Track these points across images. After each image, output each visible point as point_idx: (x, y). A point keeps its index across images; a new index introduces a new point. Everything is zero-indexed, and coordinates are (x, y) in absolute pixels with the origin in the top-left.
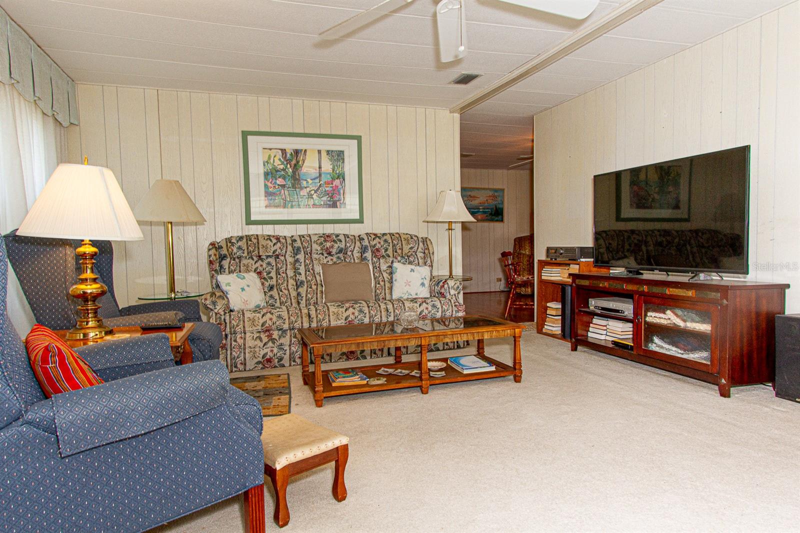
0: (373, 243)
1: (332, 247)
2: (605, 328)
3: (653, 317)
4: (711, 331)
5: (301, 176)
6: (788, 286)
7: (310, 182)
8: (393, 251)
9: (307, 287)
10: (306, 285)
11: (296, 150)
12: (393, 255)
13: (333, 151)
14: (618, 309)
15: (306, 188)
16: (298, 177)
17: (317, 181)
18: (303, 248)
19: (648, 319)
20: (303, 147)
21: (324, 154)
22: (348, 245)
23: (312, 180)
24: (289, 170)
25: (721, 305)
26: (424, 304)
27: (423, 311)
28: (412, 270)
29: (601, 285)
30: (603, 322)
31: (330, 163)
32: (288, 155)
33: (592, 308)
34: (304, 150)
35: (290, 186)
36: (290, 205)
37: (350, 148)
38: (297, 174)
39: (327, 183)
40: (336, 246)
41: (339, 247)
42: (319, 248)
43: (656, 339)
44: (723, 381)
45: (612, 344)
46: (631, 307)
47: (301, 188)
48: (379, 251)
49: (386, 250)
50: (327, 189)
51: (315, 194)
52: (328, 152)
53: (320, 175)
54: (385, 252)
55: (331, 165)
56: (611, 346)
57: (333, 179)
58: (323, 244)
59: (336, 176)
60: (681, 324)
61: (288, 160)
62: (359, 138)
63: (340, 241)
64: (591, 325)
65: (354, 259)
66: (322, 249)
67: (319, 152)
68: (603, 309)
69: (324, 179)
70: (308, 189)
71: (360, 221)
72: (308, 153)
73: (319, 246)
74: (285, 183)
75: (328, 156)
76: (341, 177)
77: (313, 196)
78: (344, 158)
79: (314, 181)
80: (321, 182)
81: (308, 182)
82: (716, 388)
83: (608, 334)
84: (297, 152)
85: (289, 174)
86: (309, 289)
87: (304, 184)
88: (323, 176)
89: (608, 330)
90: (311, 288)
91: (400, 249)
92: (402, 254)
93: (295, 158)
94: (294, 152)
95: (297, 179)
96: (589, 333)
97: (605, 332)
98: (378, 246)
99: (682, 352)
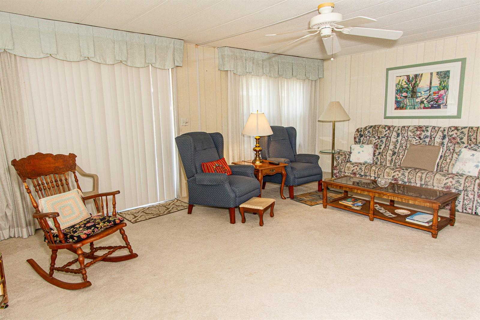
0: (450, 133)
1: (421, 134)
5: (417, 91)
7: (423, 93)
8: (468, 140)
10: (396, 155)
11: (416, 75)
12: (468, 142)
13: (441, 72)
15: (420, 97)
16: (415, 91)
17: (428, 92)
18: (401, 134)
20: (420, 73)
21: (434, 75)
22: (432, 133)
23: (424, 92)
24: (410, 87)
28: (474, 155)
31: (439, 80)
32: (411, 79)
34: (421, 75)
35: (410, 96)
36: (409, 107)
37: (455, 69)
38: (415, 89)
39: (435, 93)
40: (423, 134)
41: (425, 135)
42: (412, 135)
47: (417, 98)
48: (455, 139)
49: (461, 139)
50: (434, 97)
51: (426, 100)
52: (438, 73)
53: (430, 88)
54: (460, 140)
55: (439, 81)
57: (439, 90)
58: (414, 132)
59: (442, 88)
61: (410, 81)
62: (463, 60)
63: (427, 131)
65: (434, 143)
66: (414, 135)
67: (431, 74)
69: (433, 90)
70: (421, 98)
71: (458, 116)
72: (423, 76)
73: (412, 133)
74: (407, 95)
75: (437, 76)
76: (445, 88)
77: (424, 102)
78: (449, 75)
79: (425, 92)
80: (430, 93)
81: (421, 93)
84: (416, 76)
85: (410, 90)
87: (419, 94)
88: (432, 88)
90: (399, 157)
91: (474, 139)
92: (476, 142)
93: (415, 80)
94: (415, 76)
95: (415, 92)
98: (455, 135)
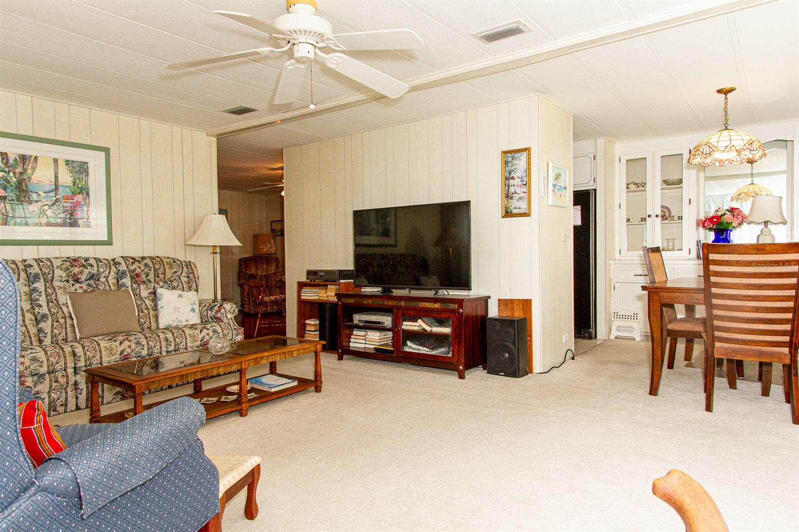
0: (132, 268)
1: (82, 272)
2: (364, 338)
3: (408, 326)
4: (452, 332)
5: (30, 188)
6: (489, 297)
7: (43, 195)
8: (155, 276)
9: (53, 321)
10: (50, 319)
11: (22, 155)
12: (155, 280)
13: (73, 161)
14: (379, 321)
15: (36, 202)
16: (24, 188)
17: (53, 194)
18: (43, 275)
19: (403, 327)
20: (34, 154)
21: (62, 164)
22: (101, 270)
23: (44, 192)
24: (12, 180)
25: (459, 313)
26: (205, 329)
27: (204, 337)
28: (180, 296)
29: (365, 302)
30: (362, 333)
31: (71, 175)
32: (11, 161)
33: (356, 322)
34: (33, 157)
35: (14, 198)
36: (13, 221)
37: (95, 161)
38: (24, 184)
39: (66, 198)
40: (86, 271)
41: (90, 273)
42: (64, 275)
43: (409, 343)
44: (461, 367)
45: (374, 350)
46: (390, 319)
47: (30, 202)
48: (139, 277)
49: (147, 275)
50: (65, 204)
51: (50, 210)
52: (67, 162)
53: (57, 188)
54: (146, 277)
55: (71, 177)
56: (373, 352)
57: (74, 194)
58: (69, 269)
59: (78, 191)
60: (428, 329)
61: (11, 166)
62: (107, 150)
63: (92, 266)
64: (352, 336)
65: (110, 286)
66: (68, 276)
67: (56, 161)
68: (366, 322)
69: (62, 193)
70: (40, 204)
71: (109, 243)
72: (39, 161)
73: (65, 271)
74: (6, 195)
75: (66, 167)
76: (84, 192)
77: (47, 212)
78: (88, 171)
79: (47, 194)
80: (57, 197)
81: (39, 195)
82: (456, 373)
83: (367, 342)
84: (24, 158)
85: (13, 184)
86: (55, 324)
87: (34, 197)
88: (60, 189)
89: (367, 339)
90: (57, 322)
91: (162, 273)
92: (165, 279)
93: (22, 165)
94: (20, 157)
95: (24, 191)
96: (350, 343)
97: (364, 342)
98: (138, 271)
99: (428, 350)
